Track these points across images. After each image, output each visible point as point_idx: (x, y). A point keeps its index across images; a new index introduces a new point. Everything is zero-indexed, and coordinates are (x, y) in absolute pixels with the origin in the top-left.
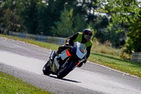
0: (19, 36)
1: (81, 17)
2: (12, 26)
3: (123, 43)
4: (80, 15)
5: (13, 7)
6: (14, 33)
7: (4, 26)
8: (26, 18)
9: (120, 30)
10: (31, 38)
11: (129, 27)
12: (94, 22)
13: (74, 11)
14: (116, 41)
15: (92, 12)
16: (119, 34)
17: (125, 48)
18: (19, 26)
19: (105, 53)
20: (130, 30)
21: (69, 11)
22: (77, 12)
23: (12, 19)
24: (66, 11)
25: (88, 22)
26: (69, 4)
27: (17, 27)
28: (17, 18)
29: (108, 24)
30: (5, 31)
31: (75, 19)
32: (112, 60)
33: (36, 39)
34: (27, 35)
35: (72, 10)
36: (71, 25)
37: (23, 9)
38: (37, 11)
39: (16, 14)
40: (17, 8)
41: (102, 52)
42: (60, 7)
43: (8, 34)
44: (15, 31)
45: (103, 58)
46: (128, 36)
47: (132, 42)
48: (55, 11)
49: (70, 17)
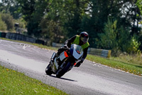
1: (125, 29)
2: (55, 38)
4: (124, 27)
5: (56, 18)
7: (47, 37)
8: (69, 30)
12: (138, 34)
13: (117, 23)
15: (136, 24)
18: (62, 37)
21: (113, 22)
22: (121, 24)
23: (55, 30)
24: (109, 23)
25: (132, 34)
26: (113, 15)
27: (60, 38)
28: (61, 29)
30: (49, 42)
31: (119, 31)
35: (115, 22)
36: (114, 37)
37: (66, 21)
38: (80, 23)
39: (60, 25)
40: (61, 19)
42: (104, 18)
43: (51, 45)
48: (99, 22)
49: (113, 28)
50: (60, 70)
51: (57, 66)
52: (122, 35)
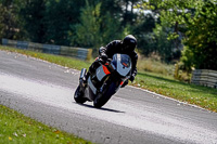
0: (17, 46)
2: (6, 32)
3: (178, 55)
4: (112, 13)
6: (10, 42)
9: (173, 36)
10: (36, 48)
11: (186, 30)
12: (132, 23)
13: (101, 7)
14: (167, 53)
15: (129, 8)
16: (172, 41)
17: (181, 63)
18: (17, 30)
19: (150, 71)
20: (189, 36)
21: (95, 6)
22: (107, 8)
23: (7, 20)
25: (124, 23)
28: (15, 18)
29: (154, 27)
31: (104, 19)
32: (161, 82)
33: (45, 51)
34: (31, 44)
35: (98, 6)
37: (23, 5)
39: (13, 12)
40: (15, 2)
41: (146, 70)
44: (11, 38)
45: (148, 79)
46: (186, 44)
47: (192, 54)
49: (95, 16)
50: (100, 96)
51: (94, 90)
52: (108, 26)
